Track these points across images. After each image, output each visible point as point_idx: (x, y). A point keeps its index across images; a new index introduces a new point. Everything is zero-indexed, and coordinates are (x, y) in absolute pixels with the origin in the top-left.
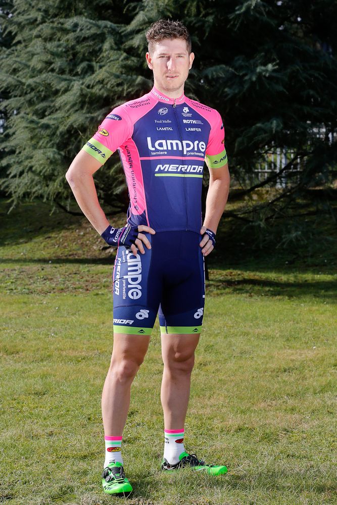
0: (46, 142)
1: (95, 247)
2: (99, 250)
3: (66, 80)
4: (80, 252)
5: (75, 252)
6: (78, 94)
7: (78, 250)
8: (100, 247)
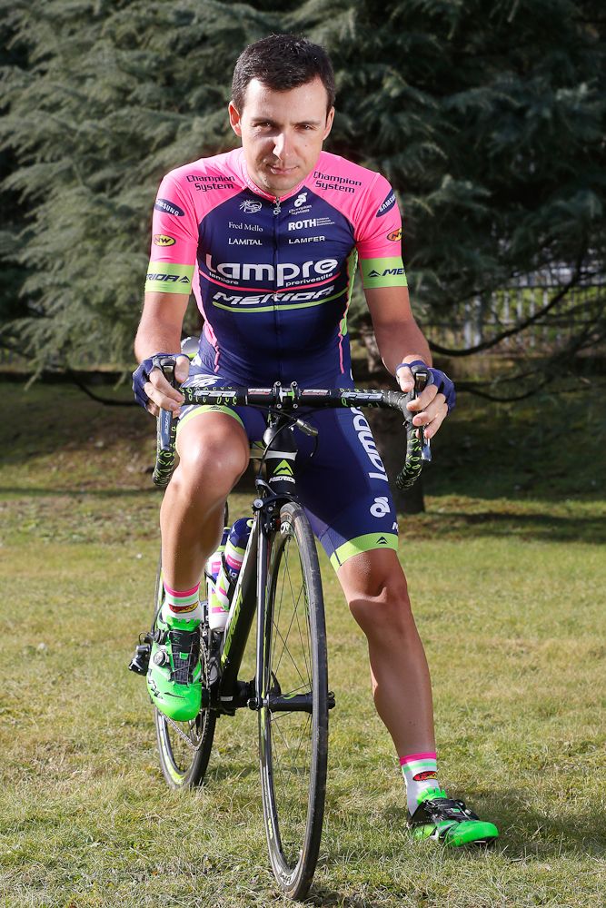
0: (121, 244)
1: (130, 469)
2: (140, 473)
3: (167, 119)
4: (102, 478)
5: (92, 479)
6: (199, 144)
7: (99, 474)
8: (142, 468)
